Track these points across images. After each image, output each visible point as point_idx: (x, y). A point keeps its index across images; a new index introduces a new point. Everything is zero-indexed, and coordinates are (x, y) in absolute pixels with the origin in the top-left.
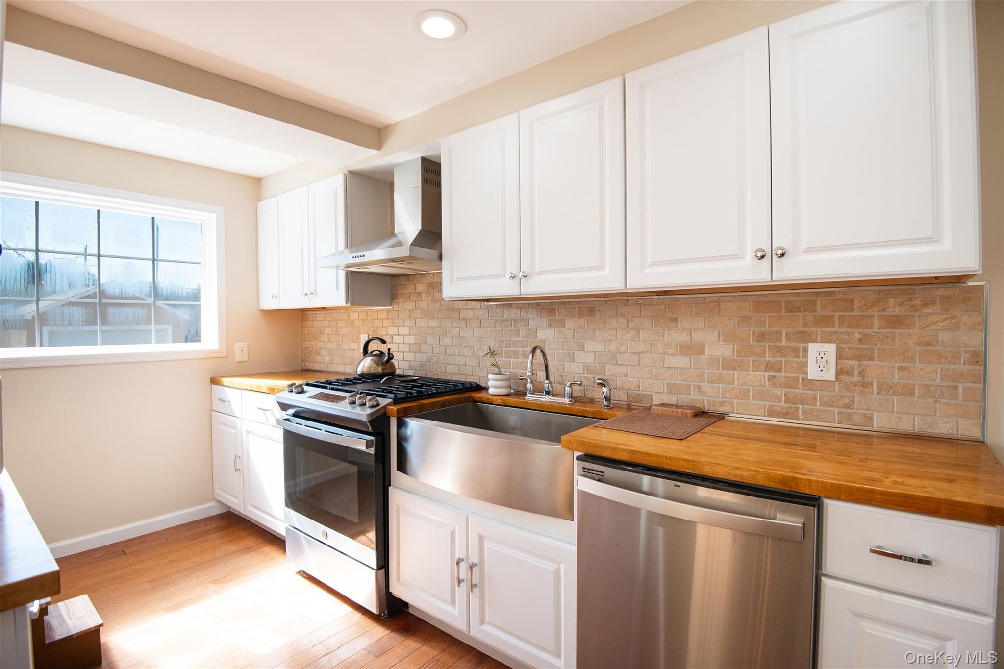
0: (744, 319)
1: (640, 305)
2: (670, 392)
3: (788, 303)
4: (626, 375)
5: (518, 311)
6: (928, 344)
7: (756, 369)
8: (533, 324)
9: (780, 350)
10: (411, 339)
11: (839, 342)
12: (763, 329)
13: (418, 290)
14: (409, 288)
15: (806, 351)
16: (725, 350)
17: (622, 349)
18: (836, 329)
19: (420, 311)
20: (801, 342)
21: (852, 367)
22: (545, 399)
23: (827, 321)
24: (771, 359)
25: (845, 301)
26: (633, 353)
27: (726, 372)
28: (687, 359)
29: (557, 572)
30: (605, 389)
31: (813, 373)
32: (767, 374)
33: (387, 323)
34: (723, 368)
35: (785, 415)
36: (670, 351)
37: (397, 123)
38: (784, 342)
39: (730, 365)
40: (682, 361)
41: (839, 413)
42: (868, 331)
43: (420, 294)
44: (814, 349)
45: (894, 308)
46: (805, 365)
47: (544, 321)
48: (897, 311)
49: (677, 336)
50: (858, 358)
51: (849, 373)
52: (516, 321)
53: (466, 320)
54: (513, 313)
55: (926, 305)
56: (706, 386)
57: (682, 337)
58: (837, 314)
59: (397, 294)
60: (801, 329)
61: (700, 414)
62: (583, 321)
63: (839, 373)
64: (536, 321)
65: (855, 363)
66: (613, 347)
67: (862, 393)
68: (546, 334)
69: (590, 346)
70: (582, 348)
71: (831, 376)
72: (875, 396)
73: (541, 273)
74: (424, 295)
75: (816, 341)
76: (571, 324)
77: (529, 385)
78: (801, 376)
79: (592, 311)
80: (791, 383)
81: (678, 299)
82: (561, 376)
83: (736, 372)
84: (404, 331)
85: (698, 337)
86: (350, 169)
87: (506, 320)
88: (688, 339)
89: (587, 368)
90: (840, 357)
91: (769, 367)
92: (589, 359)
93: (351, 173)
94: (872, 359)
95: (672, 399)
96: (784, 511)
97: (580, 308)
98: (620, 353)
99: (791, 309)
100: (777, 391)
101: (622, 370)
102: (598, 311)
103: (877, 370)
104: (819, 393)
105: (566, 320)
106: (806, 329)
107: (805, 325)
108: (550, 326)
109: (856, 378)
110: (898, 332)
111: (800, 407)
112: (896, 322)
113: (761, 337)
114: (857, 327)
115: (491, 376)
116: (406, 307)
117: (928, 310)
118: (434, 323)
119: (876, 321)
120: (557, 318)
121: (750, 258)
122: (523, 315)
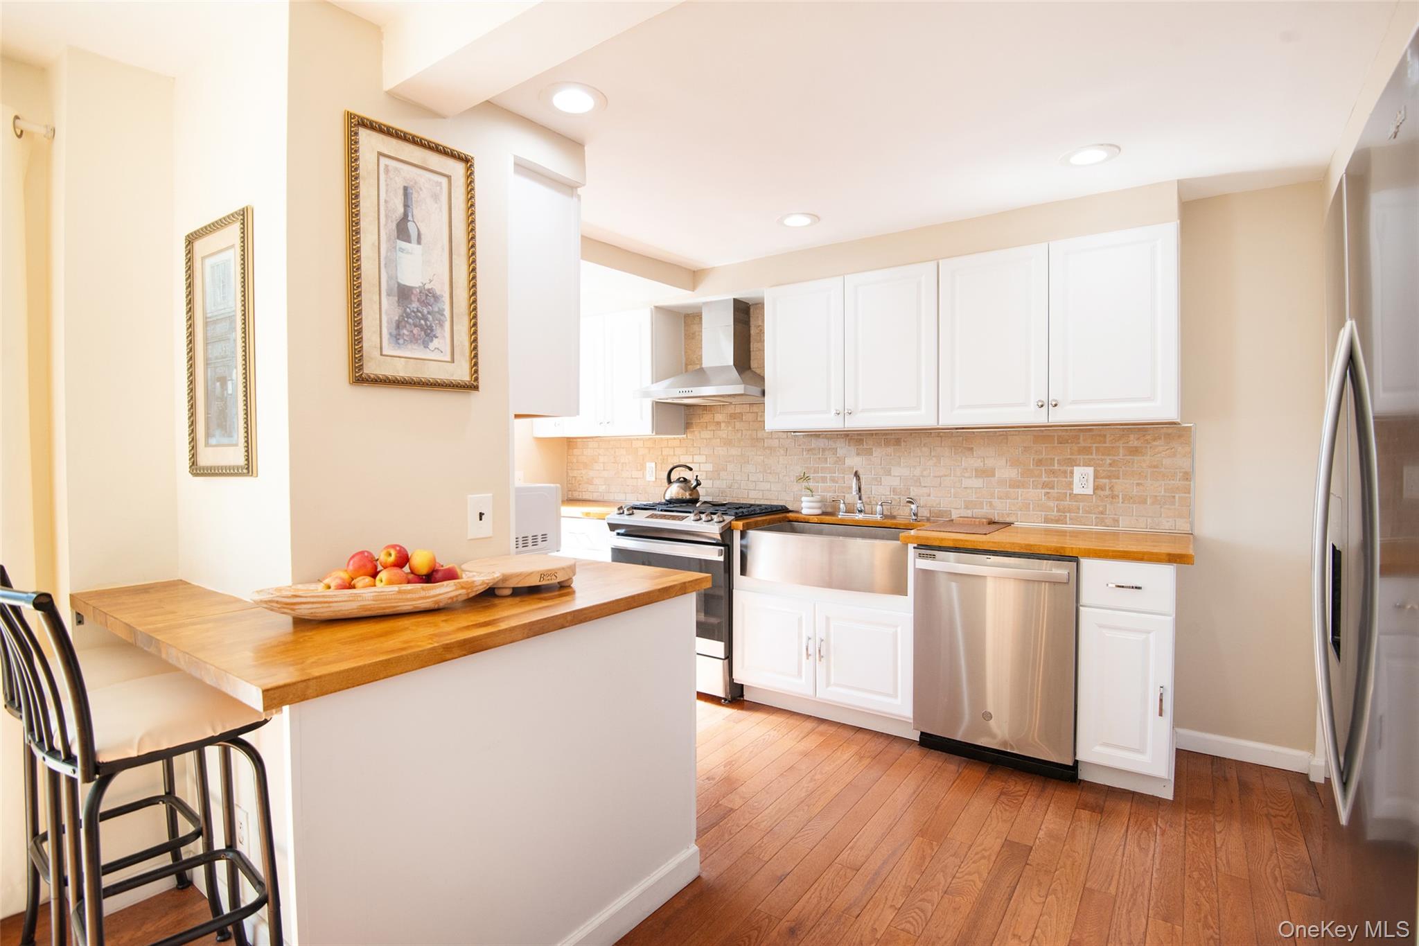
0: (1026, 449)
1: (941, 437)
2: (967, 508)
3: (1059, 437)
4: (929, 495)
5: (826, 441)
6: (1155, 467)
7: (1035, 487)
8: (840, 452)
9: (1053, 472)
10: (709, 467)
11: (1096, 466)
12: (1040, 457)
13: (716, 420)
14: (707, 418)
15: (1072, 473)
16: (1011, 473)
17: (925, 473)
18: (1094, 456)
19: (719, 440)
20: (1068, 466)
21: (1105, 484)
22: (860, 517)
23: (1086, 450)
24: (1046, 479)
25: (1100, 435)
26: (936, 477)
27: (1011, 490)
28: (981, 480)
29: (895, 635)
30: (913, 507)
31: (1077, 490)
32: (1043, 491)
33: (678, 451)
34: (1010, 488)
35: (1057, 521)
36: (966, 475)
38: (1056, 467)
39: (1015, 484)
40: (977, 483)
41: (1096, 518)
42: (1116, 458)
43: (718, 423)
44: (1078, 471)
45: (1133, 441)
46: (1071, 483)
47: (853, 450)
48: (1136, 443)
49: (973, 462)
50: (1109, 477)
51: (1103, 489)
52: (824, 450)
53: (770, 448)
54: (822, 443)
55: (1155, 440)
56: (996, 502)
57: (977, 463)
58: (1095, 445)
59: (692, 423)
60: (1069, 457)
61: (991, 523)
62: (890, 450)
63: (1096, 488)
64: (843, 449)
65: (1107, 481)
66: (917, 472)
67: (1111, 503)
68: (855, 461)
69: (896, 471)
70: (889, 473)
71: (1090, 491)
72: (1120, 505)
73: (863, 411)
74: (723, 425)
75: (1079, 466)
76: (878, 453)
77: (842, 506)
78: (1068, 492)
79: (898, 442)
80: (1061, 498)
81: (974, 432)
82: (869, 498)
83: (1020, 490)
84: (702, 459)
85: (990, 463)
86: (657, 305)
87: (814, 449)
88: (982, 464)
89: (894, 491)
90: (1096, 477)
91: (1045, 485)
92: (895, 482)
93: (656, 307)
94: (1118, 478)
95: (969, 513)
96: (1058, 567)
97: (887, 439)
98: (923, 476)
99: (1062, 441)
100: (1051, 504)
101: (925, 490)
102: (904, 441)
103: (1122, 485)
104: (1081, 504)
105: (874, 449)
106: (1073, 457)
107: (1072, 454)
108: (858, 454)
109: (1107, 492)
110: (1135, 458)
111: (1068, 515)
112: (1135, 451)
113: (1039, 462)
114: (1108, 455)
115: (804, 499)
116: (703, 436)
117: (1155, 443)
118: (734, 451)
119: (1121, 451)
120: (865, 447)
121: (1033, 406)
122: (832, 444)
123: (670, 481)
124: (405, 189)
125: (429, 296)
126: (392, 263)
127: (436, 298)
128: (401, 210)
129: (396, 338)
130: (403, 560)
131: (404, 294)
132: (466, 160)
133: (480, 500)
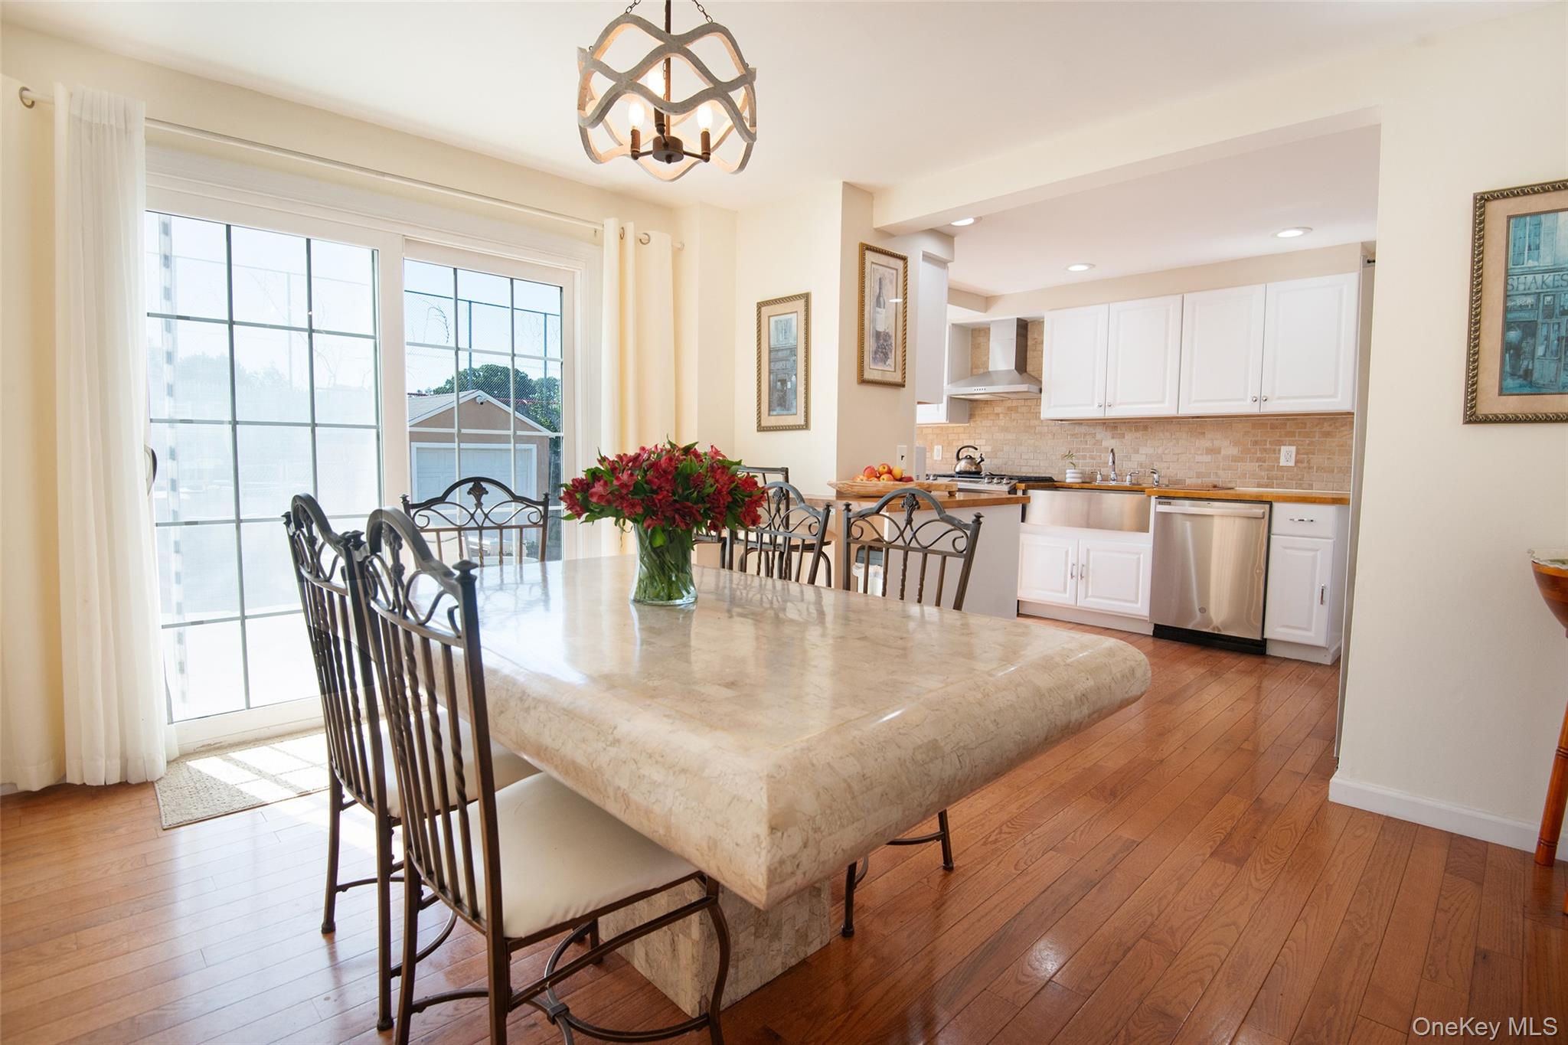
0: (1246, 433)
1: (1180, 424)
2: (1198, 477)
3: (1271, 424)
4: (1168, 468)
5: (1087, 427)
6: (1342, 446)
7: (1251, 461)
8: (1098, 437)
9: (1265, 450)
10: (988, 449)
11: (1297, 446)
12: (1257, 439)
13: (996, 411)
14: (988, 410)
15: (1280, 450)
16: (1234, 451)
17: (1166, 452)
18: (1297, 438)
19: (997, 428)
20: (1276, 445)
21: (1304, 458)
22: (1113, 483)
23: (1291, 434)
24: (1260, 455)
25: (1302, 423)
26: (1174, 454)
27: (1233, 464)
28: (1210, 456)
29: (1139, 559)
30: (1155, 476)
31: (1283, 463)
32: (1257, 464)
33: (962, 436)
34: (1232, 461)
35: (1266, 487)
36: (1199, 453)
37: (1004, 295)
38: (1268, 446)
39: (1235, 459)
40: (1207, 458)
41: (1296, 483)
42: (1314, 440)
43: (998, 414)
44: (1284, 449)
45: (1326, 427)
46: (1279, 458)
47: (1109, 434)
48: (1329, 429)
49: (1204, 443)
50: (1307, 454)
51: (1302, 462)
52: (1085, 435)
53: (1040, 433)
54: (1083, 429)
55: (1342, 426)
56: (1221, 472)
57: (1208, 444)
58: (1297, 430)
59: (975, 415)
60: (1278, 439)
61: (1215, 487)
62: (1139, 434)
63: (1297, 462)
64: (1101, 433)
65: (1305, 456)
66: (1160, 451)
67: (1308, 472)
68: (1110, 442)
69: (1143, 450)
70: (1137, 452)
71: (1292, 463)
72: (1315, 473)
73: (1120, 404)
74: (1001, 416)
75: (1285, 445)
76: (1129, 437)
77: (1099, 477)
78: (1276, 465)
79: (1146, 428)
80: (1271, 469)
81: (1206, 421)
82: (1120, 470)
83: (1239, 464)
84: (983, 442)
85: (1217, 443)
86: (954, 322)
87: (1077, 434)
88: (1211, 445)
89: (1141, 465)
90: (1297, 453)
91: (1259, 460)
92: (1142, 458)
93: (953, 324)
94: (1314, 454)
95: (1199, 481)
96: (1256, 508)
97: (1137, 425)
98: (1164, 454)
99: (1273, 427)
100: (1263, 473)
101: (1166, 465)
102: (1150, 427)
103: (1317, 459)
104: (1286, 473)
105: (1127, 433)
106: (1281, 439)
107: (1280, 437)
108: (1113, 438)
109: (1305, 465)
110: (1328, 439)
111: (1275, 481)
112: (1327, 434)
113: (1255, 443)
114: (1309, 437)
115: (1068, 471)
116: (983, 424)
117: (1342, 429)
118: (1010, 436)
119: (1317, 435)
120: (1119, 432)
121: (1249, 400)
122: (1092, 430)
123: (958, 459)
124: (880, 279)
125: (887, 336)
126: (873, 320)
127: (890, 337)
128: (878, 291)
129: (874, 359)
130: (890, 472)
131: (878, 335)
132: (904, 259)
133: (902, 448)
